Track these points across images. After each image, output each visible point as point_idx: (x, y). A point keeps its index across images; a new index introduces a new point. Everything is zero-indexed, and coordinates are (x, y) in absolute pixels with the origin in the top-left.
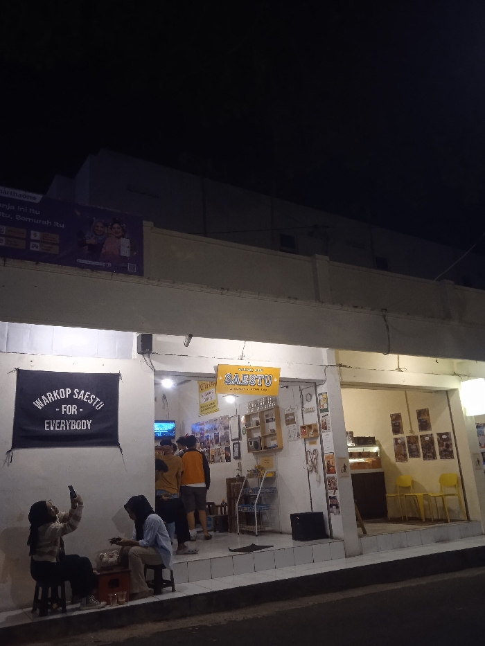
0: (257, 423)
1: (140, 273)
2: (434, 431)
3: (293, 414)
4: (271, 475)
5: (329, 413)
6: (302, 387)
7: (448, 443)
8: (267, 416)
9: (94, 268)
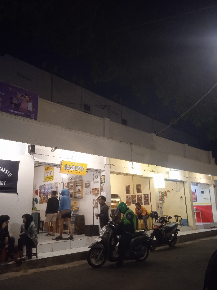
0: (72, 186)
1: (36, 118)
2: (143, 193)
3: (89, 183)
4: (76, 209)
5: (105, 184)
6: (94, 172)
7: (148, 199)
8: (77, 184)
9: (16, 114)
